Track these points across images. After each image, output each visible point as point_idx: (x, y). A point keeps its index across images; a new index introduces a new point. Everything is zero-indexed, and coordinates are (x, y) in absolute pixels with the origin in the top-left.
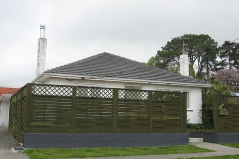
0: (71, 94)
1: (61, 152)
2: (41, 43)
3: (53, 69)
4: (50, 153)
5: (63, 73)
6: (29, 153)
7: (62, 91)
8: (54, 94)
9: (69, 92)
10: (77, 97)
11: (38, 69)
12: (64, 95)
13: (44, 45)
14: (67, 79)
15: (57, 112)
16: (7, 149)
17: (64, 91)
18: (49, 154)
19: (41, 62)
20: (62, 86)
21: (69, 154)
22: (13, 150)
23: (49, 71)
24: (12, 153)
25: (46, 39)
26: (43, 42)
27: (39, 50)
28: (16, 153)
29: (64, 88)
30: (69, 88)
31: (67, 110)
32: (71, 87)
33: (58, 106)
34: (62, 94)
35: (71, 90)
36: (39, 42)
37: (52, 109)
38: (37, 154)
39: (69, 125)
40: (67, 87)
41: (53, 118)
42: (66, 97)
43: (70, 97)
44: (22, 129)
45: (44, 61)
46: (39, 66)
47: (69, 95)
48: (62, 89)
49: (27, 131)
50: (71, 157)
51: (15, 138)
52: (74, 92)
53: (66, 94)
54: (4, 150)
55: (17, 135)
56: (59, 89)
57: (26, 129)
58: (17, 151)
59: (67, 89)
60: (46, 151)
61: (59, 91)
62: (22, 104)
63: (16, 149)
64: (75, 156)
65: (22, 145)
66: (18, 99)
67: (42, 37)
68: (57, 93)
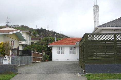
0: (113, 39)
1: (108, 75)
2: (95, 8)
3: (103, 24)
4: (101, 76)
5: (110, 26)
6: (87, 76)
7: (107, 37)
8: (102, 40)
9: (111, 37)
10: (117, 41)
11: (95, 25)
12: (108, 40)
13: (97, 9)
14: (113, 30)
15: (104, 51)
16: (75, 74)
17: (108, 37)
18: (99, 77)
19: (96, 20)
20: (107, 34)
21: (112, 77)
22: (78, 74)
23: (101, 26)
24: (77, 76)
25: (98, 6)
26: (97, 8)
27: (94, 13)
28: (79, 76)
29: (108, 35)
30: (112, 35)
31: (111, 49)
32: (113, 34)
33: (105, 47)
34: (107, 39)
35: (113, 36)
36: (94, 8)
37: (101, 49)
38: (92, 77)
39: (113, 58)
40: (110, 34)
41: (102, 55)
42: (110, 41)
43: (113, 41)
44: (84, 62)
45: (98, 19)
46: (95, 23)
47: (111, 40)
48: (107, 36)
49: (86, 63)
50: (113, 79)
51: (81, 67)
52: (115, 37)
53: (110, 39)
54: (73, 74)
55: (82, 65)
56: (105, 36)
57: (86, 61)
58: (80, 75)
59: (110, 36)
60: (98, 75)
61: (105, 37)
62: (83, 46)
63: (80, 74)
64: (116, 78)
65: (84, 71)
66: (82, 44)
67: (95, 5)
68: (104, 39)
